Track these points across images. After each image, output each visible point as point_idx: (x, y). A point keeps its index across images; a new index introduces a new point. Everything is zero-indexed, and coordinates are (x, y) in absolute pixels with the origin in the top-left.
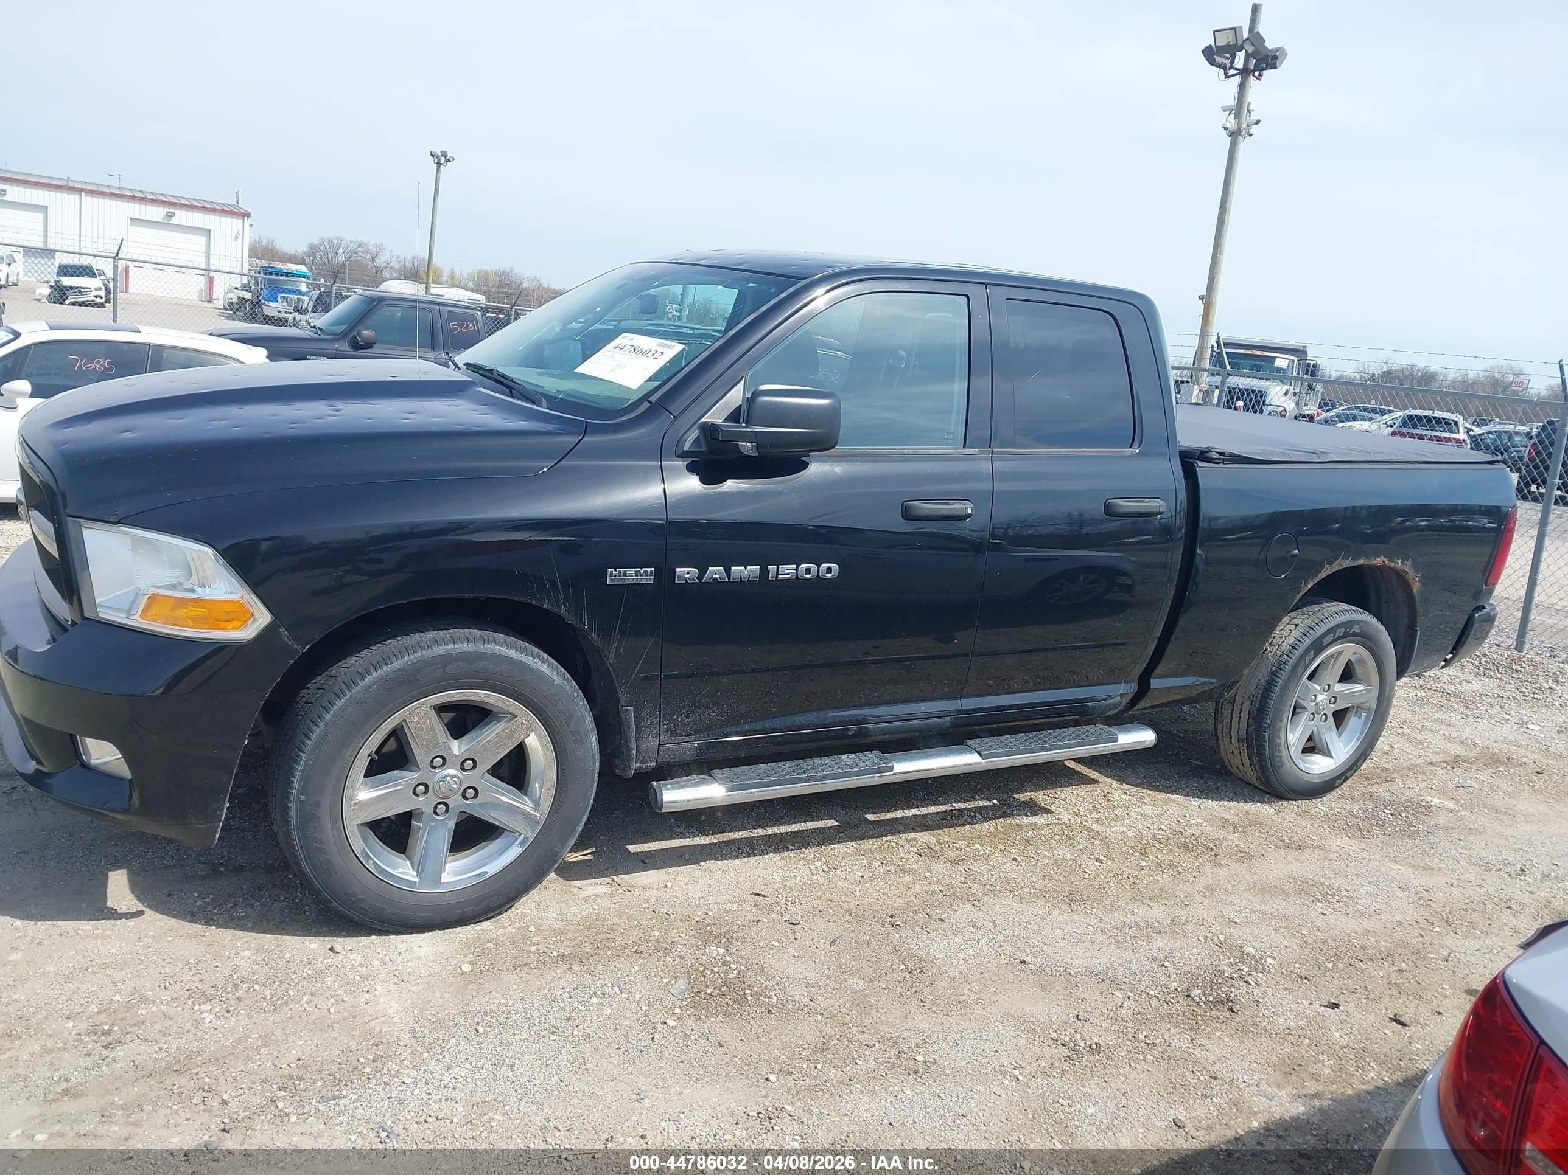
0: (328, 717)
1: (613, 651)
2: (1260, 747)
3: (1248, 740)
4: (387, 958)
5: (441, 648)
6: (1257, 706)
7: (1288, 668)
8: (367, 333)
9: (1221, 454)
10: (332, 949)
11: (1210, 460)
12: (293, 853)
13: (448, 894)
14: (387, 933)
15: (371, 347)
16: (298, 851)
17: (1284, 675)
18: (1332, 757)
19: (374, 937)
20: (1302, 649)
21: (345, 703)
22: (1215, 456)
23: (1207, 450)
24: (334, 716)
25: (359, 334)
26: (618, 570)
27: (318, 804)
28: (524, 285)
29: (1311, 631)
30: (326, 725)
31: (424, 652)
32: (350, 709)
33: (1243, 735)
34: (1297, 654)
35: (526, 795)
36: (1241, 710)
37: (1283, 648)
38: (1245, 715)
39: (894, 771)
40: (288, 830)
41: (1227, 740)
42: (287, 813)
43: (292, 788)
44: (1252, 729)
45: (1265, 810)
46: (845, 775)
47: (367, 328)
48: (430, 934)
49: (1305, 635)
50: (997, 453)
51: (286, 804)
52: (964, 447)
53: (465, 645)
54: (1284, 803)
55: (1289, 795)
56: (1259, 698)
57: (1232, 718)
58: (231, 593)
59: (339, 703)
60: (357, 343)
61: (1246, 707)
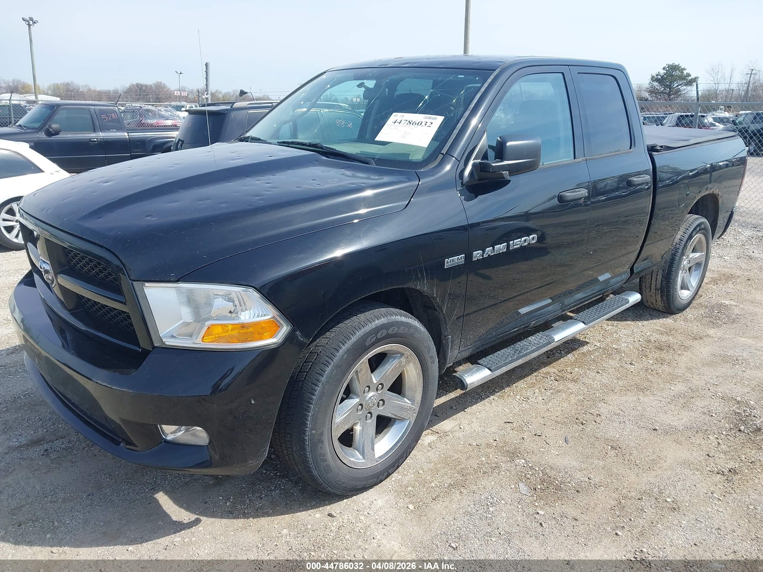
0: (323, 379)
1: (446, 306)
2: (668, 291)
3: (662, 290)
4: (366, 513)
5: (372, 324)
6: (667, 271)
7: (680, 251)
8: (55, 126)
9: (661, 147)
10: (330, 515)
11: (657, 151)
12: (308, 466)
13: (379, 465)
14: (351, 496)
15: (58, 134)
16: (310, 464)
17: (679, 254)
18: (689, 290)
19: (345, 501)
20: (685, 240)
21: (332, 369)
22: (659, 148)
23: (655, 145)
24: (327, 378)
25: (50, 126)
26: (450, 259)
27: (322, 434)
28: (81, 90)
29: (687, 231)
30: (323, 384)
31: (366, 328)
32: (335, 372)
33: (659, 286)
34: (683, 243)
35: (404, 397)
36: (657, 275)
37: (676, 241)
38: (660, 277)
39: (556, 341)
40: (304, 453)
41: (648, 290)
42: (305, 443)
43: (306, 428)
44: (664, 283)
45: (668, 321)
46: (538, 349)
47: (54, 123)
48: (372, 490)
49: (685, 233)
50: (589, 159)
51: (303, 438)
52: (575, 158)
53: (383, 319)
54: (674, 316)
55: (677, 312)
56: (667, 267)
57: (652, 279)
58: (265, 315)
59: (328, 370)
60: (50, 132)
61: (660, 273)
